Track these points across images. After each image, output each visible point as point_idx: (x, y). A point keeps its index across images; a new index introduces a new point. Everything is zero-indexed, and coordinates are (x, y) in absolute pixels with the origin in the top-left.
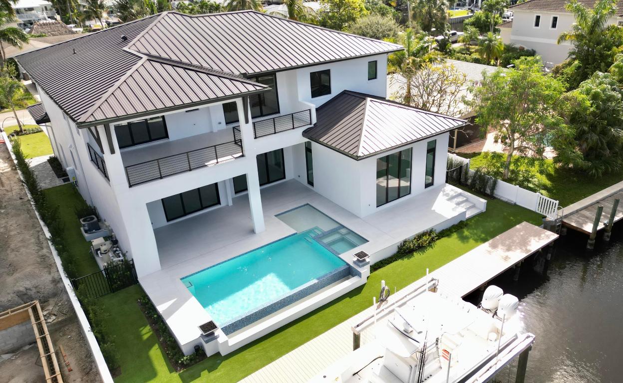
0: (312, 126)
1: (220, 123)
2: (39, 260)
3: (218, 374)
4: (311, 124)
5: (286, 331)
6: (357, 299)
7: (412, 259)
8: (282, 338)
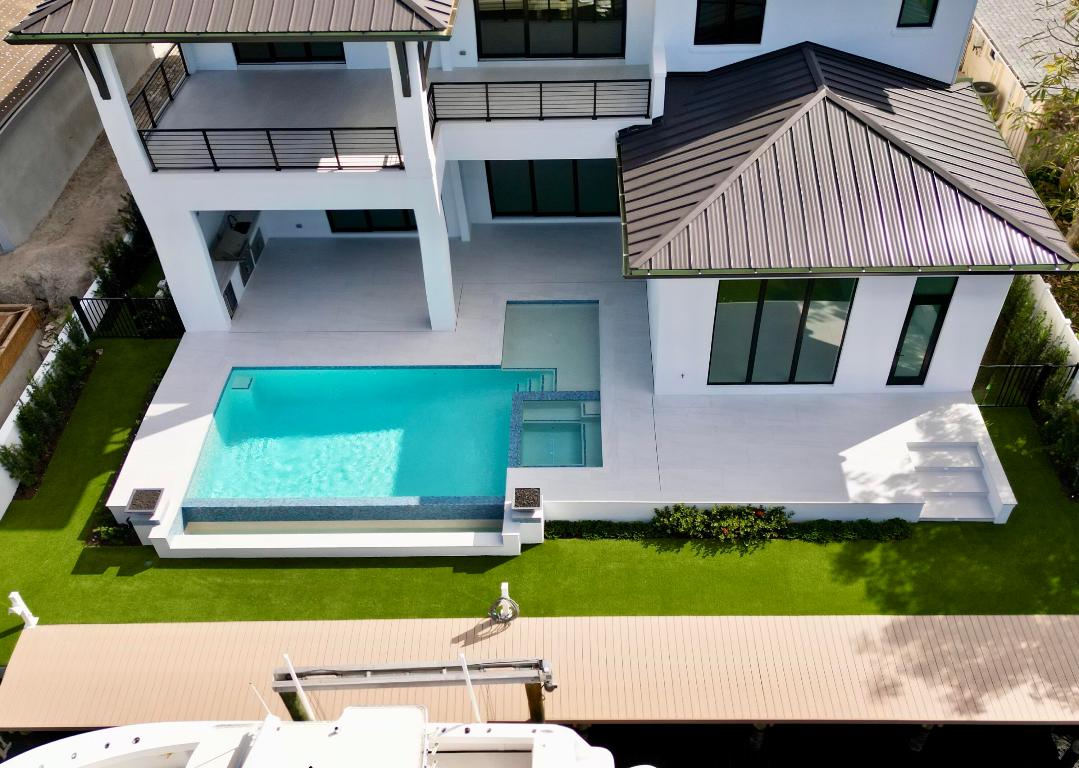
0: (649, 122)
1: (463, 53)
2: (102, 231)
3: (125, 587)
4: (647, 116)
5: (287, 572)
6: (466, 581)
7: (667, 555)
8: (267, 582)
